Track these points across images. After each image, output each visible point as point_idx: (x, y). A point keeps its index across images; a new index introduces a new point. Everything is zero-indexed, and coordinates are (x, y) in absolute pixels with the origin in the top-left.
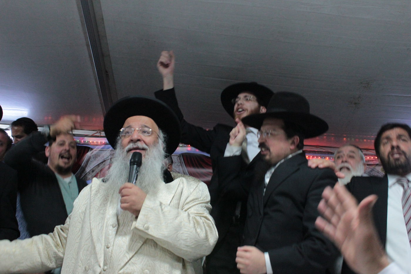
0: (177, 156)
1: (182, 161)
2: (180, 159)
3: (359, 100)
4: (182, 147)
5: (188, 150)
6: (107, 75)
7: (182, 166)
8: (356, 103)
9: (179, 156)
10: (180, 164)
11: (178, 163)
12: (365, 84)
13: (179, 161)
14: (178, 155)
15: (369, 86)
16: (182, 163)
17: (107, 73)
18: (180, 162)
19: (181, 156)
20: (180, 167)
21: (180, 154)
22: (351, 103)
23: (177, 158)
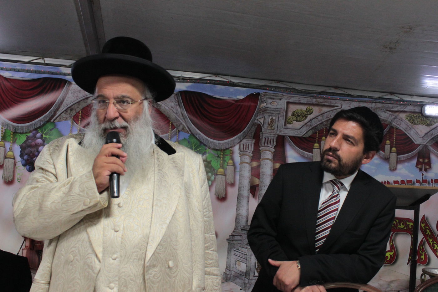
1: (180, 101)
3: (395, 45)
7: (180, 106)
8: (391, 48)
9: (176, 94)
10: (178, 104)
11: (176, 102)
12: (407, 29)
13: (177, 100)
15: (411, 31)
16: (181, 102)
18: (178, 101)
19: (179, 94)
20: (178, 107)
21: (178, 92)
22: (386, 47)
23: (174, 96)
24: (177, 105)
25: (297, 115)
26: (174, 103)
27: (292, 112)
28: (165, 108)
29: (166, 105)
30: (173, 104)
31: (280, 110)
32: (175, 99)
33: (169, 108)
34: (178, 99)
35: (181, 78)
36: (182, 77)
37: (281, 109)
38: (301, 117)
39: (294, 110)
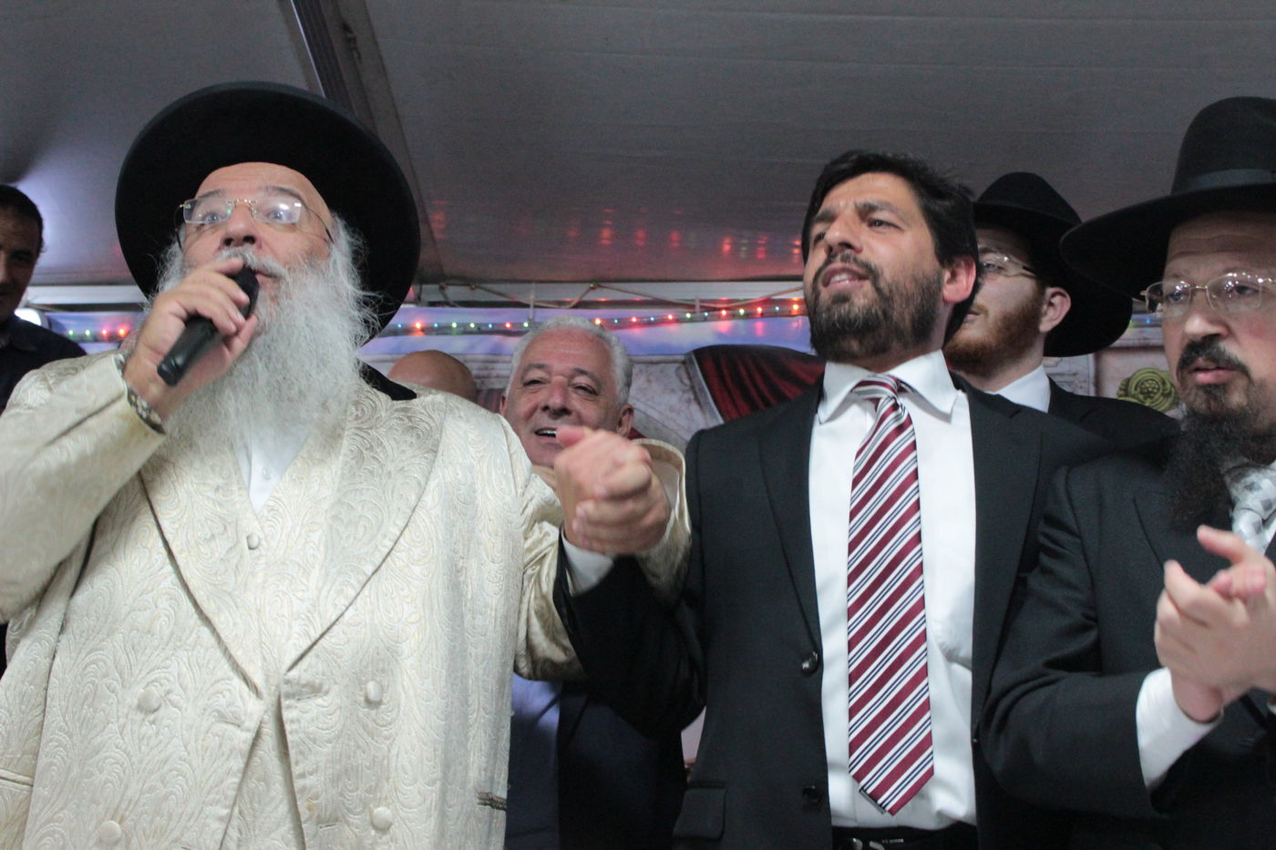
0: (675, 362)
1: (700, 384)
2: (688, 374)
4: (691, 320)
5: (720, 335)
6: (349, 40)
7: (699, 403)
9: (684, 363)
10: (692, 397)
11: (684, 392)
13: (687, 381)
14: (682, 358)
16: (702, 390)
17: (349, 35)
18: (692, 387)
19: (692, 362)
20: (694, 407)
21: (689, 355)
23: (678, 369)
24: (689, 401)
25: (1142, 393)
26: (681, 393)
27: (1119, 384)
28: (648, 416)
29: (649, 403)
30: (674, 400)
31: (1070, 379)
32: (682, 382)
33: (660, 412)
34: (690, 378)
35: (698, 305)
36: (702, 301)
37: (1075, 374)
38: (1157, 396)
39: (1129, 375)
